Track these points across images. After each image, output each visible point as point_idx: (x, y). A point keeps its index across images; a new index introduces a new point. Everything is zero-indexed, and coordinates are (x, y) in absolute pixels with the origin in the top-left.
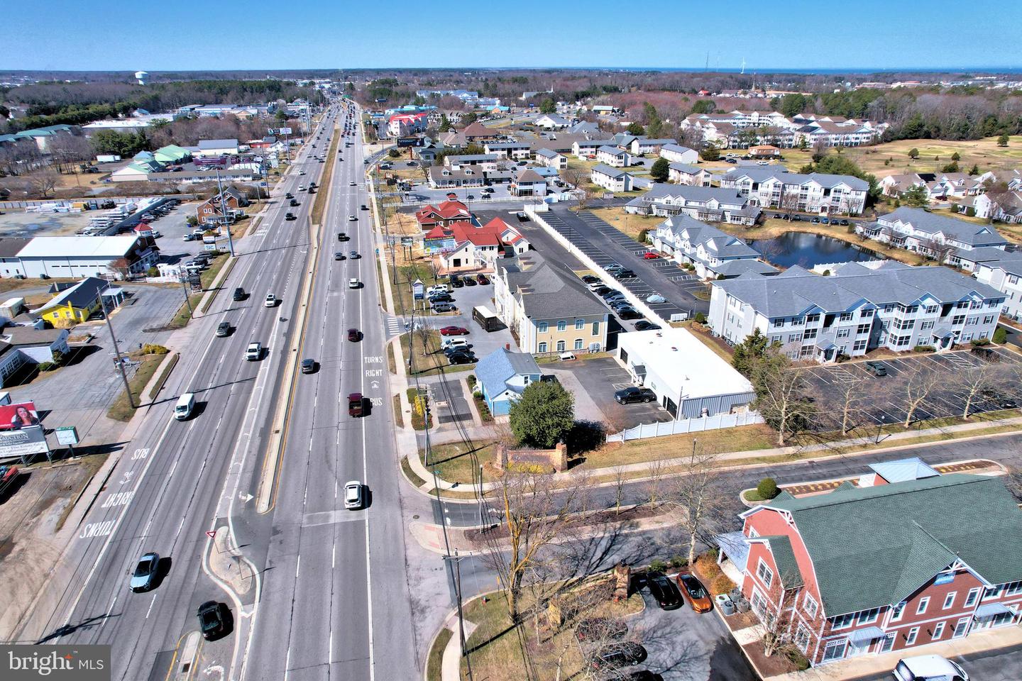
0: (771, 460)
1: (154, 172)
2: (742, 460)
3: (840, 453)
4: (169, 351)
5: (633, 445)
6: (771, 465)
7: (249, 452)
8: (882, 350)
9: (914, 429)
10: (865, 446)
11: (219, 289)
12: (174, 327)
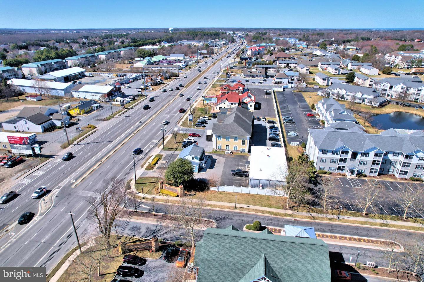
0: (277, 214)
1: (148, 64)
2: (261, 210)
3: (314, 219)
4: (96, 128)
5: (221, 193)
6: (274, 216)
7: (88, 166)
8: (390, 176)
9: (368, 217)
10: (330, 219)
11: (131, 108)
12: (105, 120)
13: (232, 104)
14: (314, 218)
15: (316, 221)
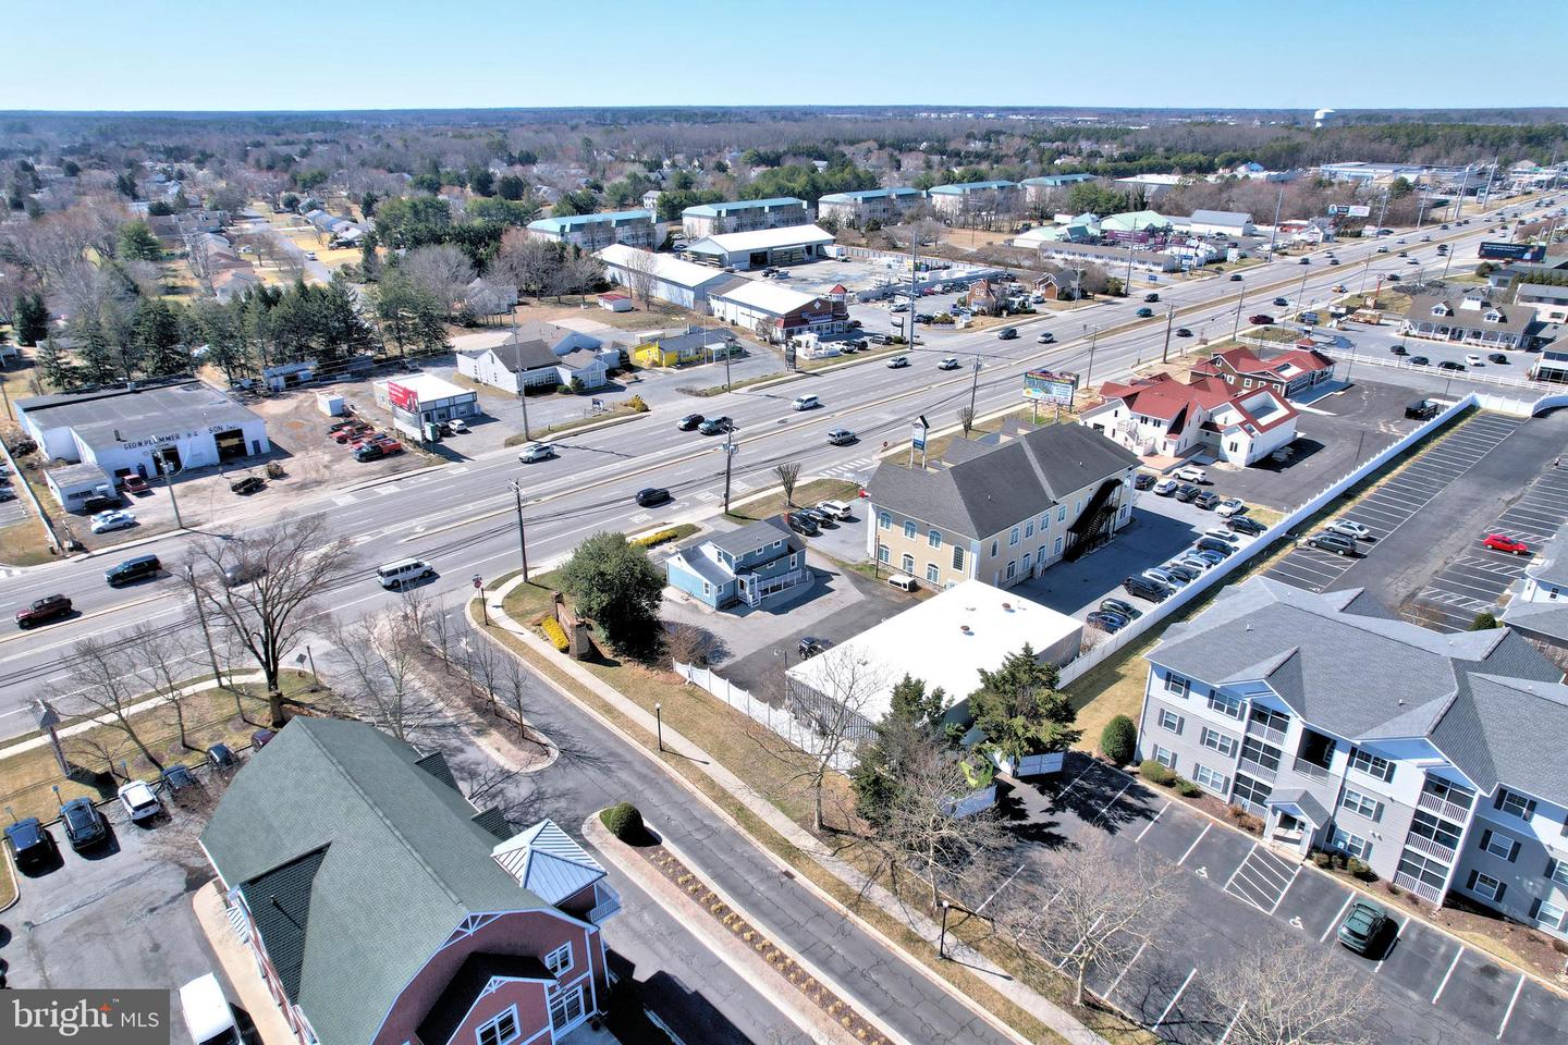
0: (753, 826)
3: (852, 905)
4: (645, 411)
6: (739, 828)
10: (912, 939)
11: (815, 374)
12: (698, 395)
13: (1144, 420)
14: (858, 902)
15: (851, 915)
